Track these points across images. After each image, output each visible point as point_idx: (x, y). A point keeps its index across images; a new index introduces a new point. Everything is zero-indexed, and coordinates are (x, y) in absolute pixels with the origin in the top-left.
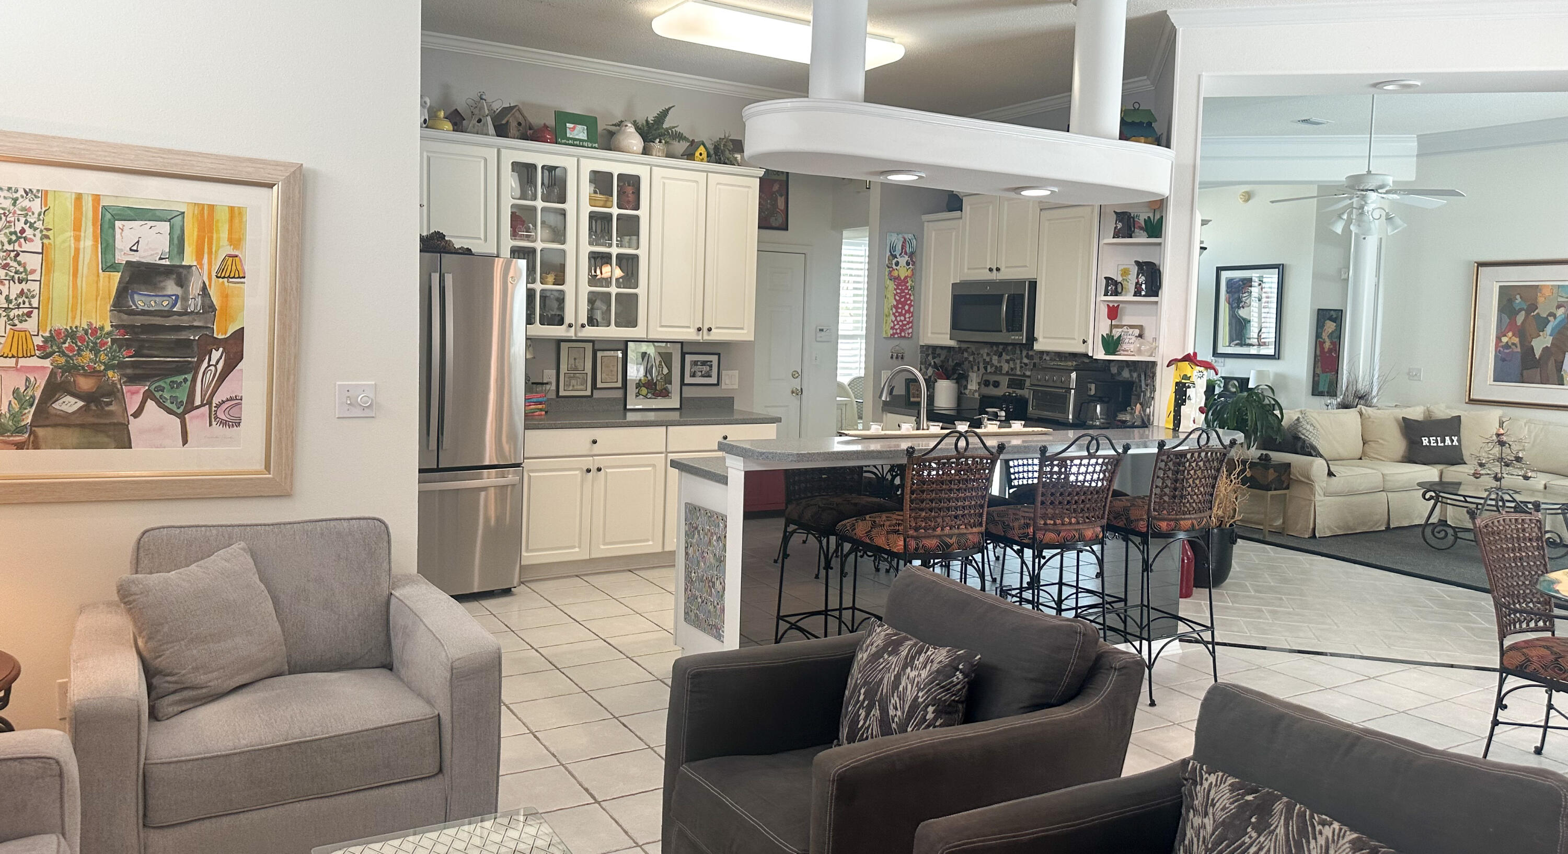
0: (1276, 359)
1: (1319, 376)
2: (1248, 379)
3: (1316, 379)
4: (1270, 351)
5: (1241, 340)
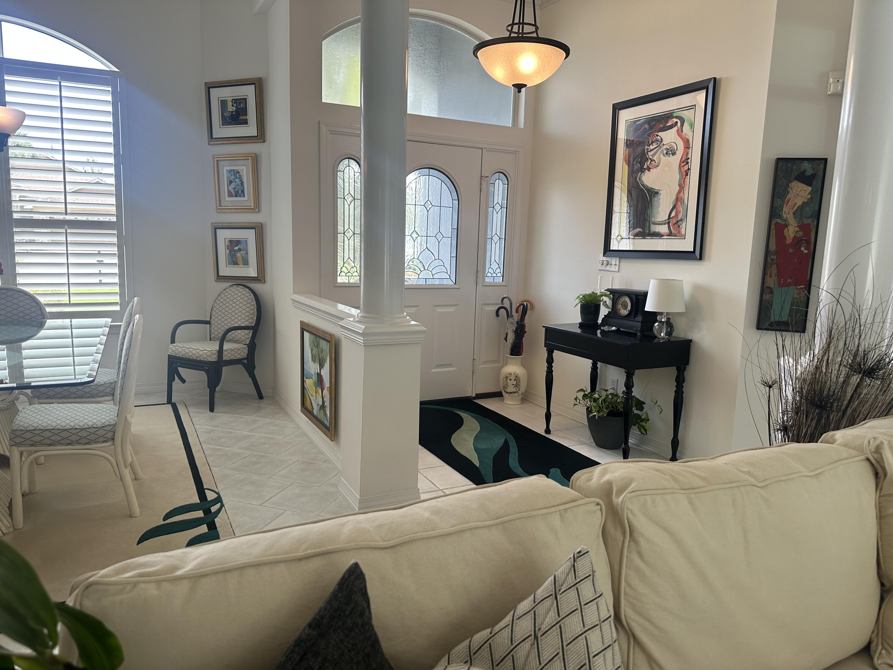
0: (694, 259)
1: (772, 292)
2: (645, 295)
3: (767, 297)
4: (687, 245)
5: (643, 227)
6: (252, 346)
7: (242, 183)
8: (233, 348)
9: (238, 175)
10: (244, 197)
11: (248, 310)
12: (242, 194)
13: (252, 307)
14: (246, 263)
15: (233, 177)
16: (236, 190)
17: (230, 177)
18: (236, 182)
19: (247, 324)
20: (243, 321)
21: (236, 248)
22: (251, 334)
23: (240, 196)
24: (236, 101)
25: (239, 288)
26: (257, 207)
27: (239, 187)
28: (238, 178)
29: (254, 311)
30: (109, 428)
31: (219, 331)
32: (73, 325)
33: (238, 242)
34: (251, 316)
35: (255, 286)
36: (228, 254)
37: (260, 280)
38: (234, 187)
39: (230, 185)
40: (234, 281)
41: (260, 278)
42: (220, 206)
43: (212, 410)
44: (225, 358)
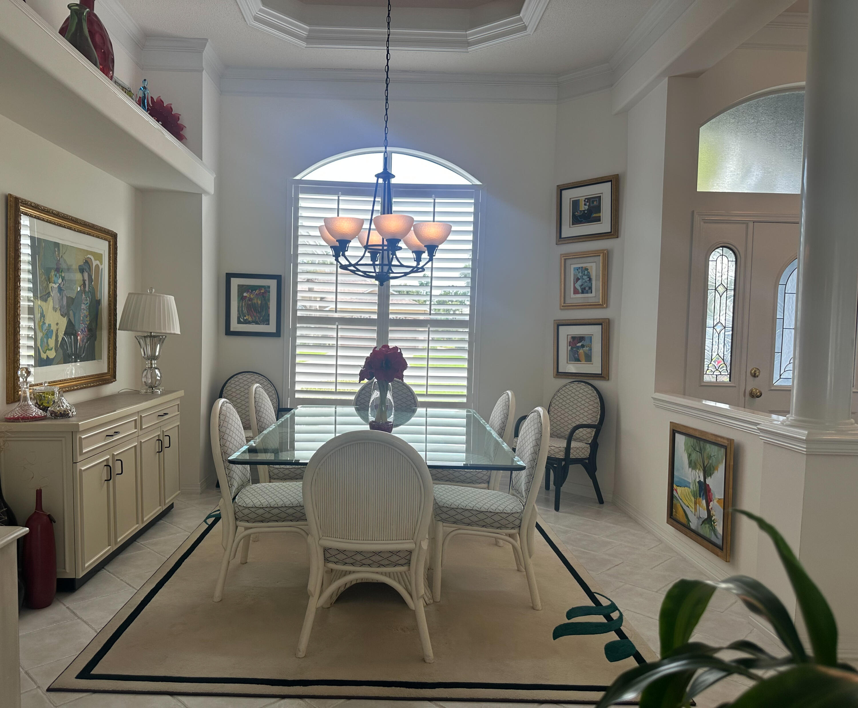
6: (594, 446)
7: (590, 280)
8: (578, 447)
9: (586, 271)
10: (592, 293)
11: (591, 407)
12: (590, 291)
13: (596, 405)
14: (588, 358)
15: (580, 274)
16: (583, 287)
17: (577, 275)
18: (583, 279)
19: (589, 422)
20: (585, 418)
21: (579, 344)
22: (594, 433)
23: (587, 293)
24: (588, 200)
25: (581, 385)
26: (604, 303)
27: (586, 284)
28: (586, 275)
29: (597, 409)
30: (517, 515)
31: (566, 428)
32: (428, 414)
33: (581, 338)
34: (594, 414)
35: (599, 384)
36: (570, 350)
37: (603, 377)
38: (581, 284)
39: (576, 282)
40: (574, 378)
41: (604, 375)
42: (564, 303)
43: (557, 509)
44: (572, 456)
